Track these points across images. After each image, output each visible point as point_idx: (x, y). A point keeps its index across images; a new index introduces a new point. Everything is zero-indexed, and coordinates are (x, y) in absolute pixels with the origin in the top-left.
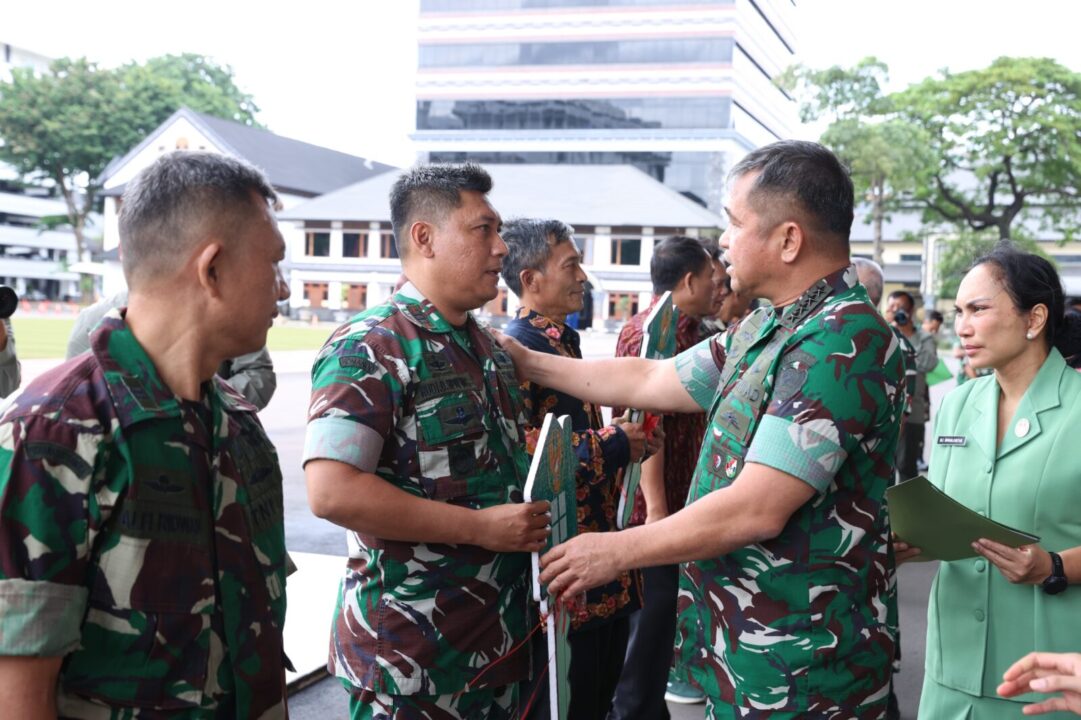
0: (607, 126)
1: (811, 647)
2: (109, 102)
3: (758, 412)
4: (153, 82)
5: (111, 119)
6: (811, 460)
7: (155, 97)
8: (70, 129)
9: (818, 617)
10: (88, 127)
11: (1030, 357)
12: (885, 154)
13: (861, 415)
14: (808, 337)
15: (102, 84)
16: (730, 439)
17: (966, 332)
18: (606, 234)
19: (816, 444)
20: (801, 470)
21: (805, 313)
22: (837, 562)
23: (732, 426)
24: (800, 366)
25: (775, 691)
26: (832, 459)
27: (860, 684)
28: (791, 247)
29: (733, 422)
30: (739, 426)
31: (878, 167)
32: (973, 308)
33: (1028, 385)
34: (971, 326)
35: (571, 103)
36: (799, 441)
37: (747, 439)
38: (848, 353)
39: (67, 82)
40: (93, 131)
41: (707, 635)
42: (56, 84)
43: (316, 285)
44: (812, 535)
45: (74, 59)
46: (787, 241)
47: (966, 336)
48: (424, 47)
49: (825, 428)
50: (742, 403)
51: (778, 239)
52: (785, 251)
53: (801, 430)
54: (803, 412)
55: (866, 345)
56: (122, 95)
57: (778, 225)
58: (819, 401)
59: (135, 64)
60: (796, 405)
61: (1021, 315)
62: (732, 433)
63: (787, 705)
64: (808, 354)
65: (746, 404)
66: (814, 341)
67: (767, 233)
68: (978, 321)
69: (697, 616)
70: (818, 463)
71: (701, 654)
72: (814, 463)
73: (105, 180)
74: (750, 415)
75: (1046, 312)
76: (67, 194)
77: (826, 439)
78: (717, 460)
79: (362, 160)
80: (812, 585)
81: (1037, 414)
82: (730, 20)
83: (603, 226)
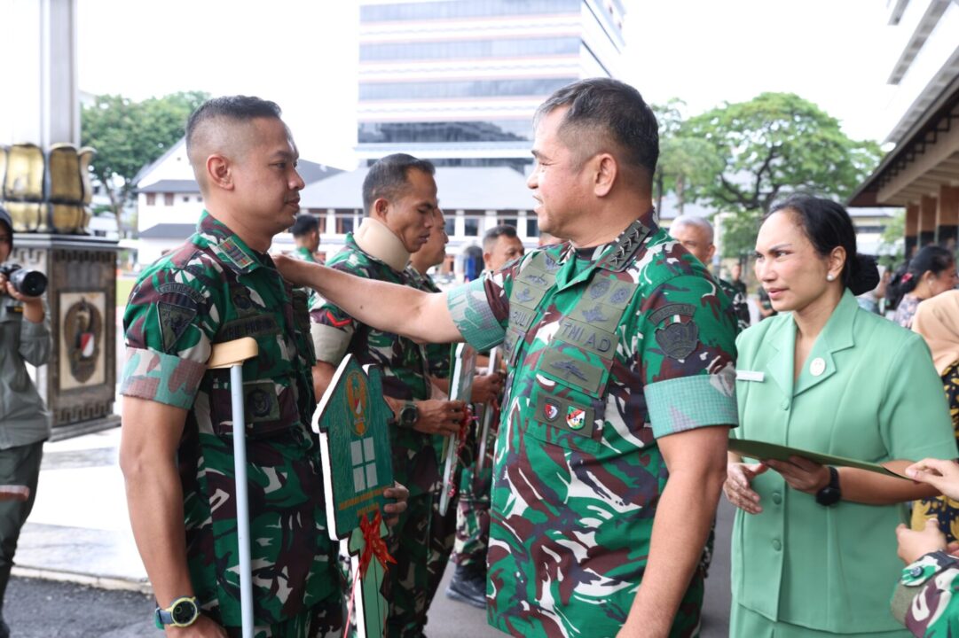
0: (492, 140)
2: (138, 126)
4: (168, 110)
5: (140, 138)
7: (170, 121)
8: (112, 146)
10: (124, 144)
11: (829, 299)
12: (686, 161)
15: (135, 113)
16: (571, 390)
17: (770, 276)
18: (493, 215)
21: (629, 255)
23: (573, 377)
28: (604, 180)
29: (574, 373)
30: (585, 377)
31: (681, 170)
32: (775, 253)
33: (823, 326)
34: (773, 271)
35: (465, 124)
39: (108, 112)
40: (128, 147)
42: (100, 113)
45: (113, 95)
46: (599, 175)
47: (769, 281)
48: (362, 84)
50: (584, 353)
51: (590, 173)
52: (597, 185)
56: (147, 122)
57: (590, 158)
59: (154, 99)
61: (821, 258)
62: (575, 384)
65: (591, 354)
67: (580, 167)
68: (781, 266)
69: (515, 568)
71: (522, 606)
73: (138, 181)
74: (600, 366)
75: (844, 253)
76: (109, 191)
79: (319, 165)
81: (833, 353)
82: (577, 65)
83: (492, 210)
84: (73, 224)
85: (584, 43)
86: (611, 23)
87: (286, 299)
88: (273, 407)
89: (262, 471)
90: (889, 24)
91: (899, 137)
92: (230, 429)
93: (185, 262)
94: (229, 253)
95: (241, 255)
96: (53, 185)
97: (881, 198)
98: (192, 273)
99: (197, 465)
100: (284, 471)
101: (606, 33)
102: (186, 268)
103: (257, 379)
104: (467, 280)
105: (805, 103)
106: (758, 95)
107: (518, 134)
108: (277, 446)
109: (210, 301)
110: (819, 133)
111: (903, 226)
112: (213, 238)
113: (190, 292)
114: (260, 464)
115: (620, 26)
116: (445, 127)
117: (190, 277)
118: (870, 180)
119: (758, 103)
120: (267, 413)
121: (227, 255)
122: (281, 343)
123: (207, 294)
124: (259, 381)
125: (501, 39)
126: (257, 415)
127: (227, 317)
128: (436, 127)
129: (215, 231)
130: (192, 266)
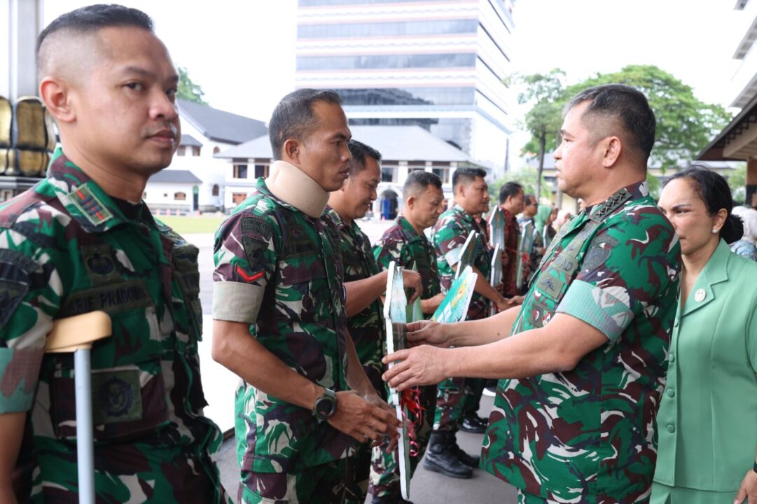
0: (404, 104)
1: (598, 458)
3: (570, 278)
6: (607, 316)
9: (604, 435)
13: (647, 287)
14: (614, 226)
16: (547, 298)
18: (405, 165)
19: (612, 305)
20: (599, 323)
21: (610, 211)
22: (621, 394)
23: (549, 289)
24: (605, 246)
25: (572, 491)
26: (623, 318)
27: (634, 486)
28: (610, 156)
29: (550, 286)
30: (554, 289)
32: (677, 211)
33: (704, 265)
35: (383, 90)
36: (600, 301)
37: (560, 297)
38: (643, 240)
41: (516, 443)
43: (240, 195)
44: (603, 374)
46: (608, 151)
48: (299, 57)
49: (620, 293)
50: (558, 271)
51: (602, 149)
52: (605, 159)
53: (601, 294)
54: (604, 280)
55: (657, 236)
57: (602, 139)
58: (618, 272)
60: (600, 274)
61: (710, 216)
62: (549, 293)
63: (580, 501)
64: (613, 238)
65: (561, 273)
66: (618, 229)
67: (594, 144)
68: (681, 221)
69: (507, 428)
70: (612, 319)
71: (509, 456)
72: (609, 318)
74: (563, 280)
75: (726, 214)
77: (620, 302)
78: (536, 314)
80: (603, 411)
81: (711, 285)
82: (474, 43)
83: (404, 161)
84: (37, 168)
85: (481, 24)
86: (503, 9)
87: (163, 259)
88: (134, 402)
89: (119, 481)
90: (735, 9)
91: (745, 102)
92: (73, 431)
93: (15, 217)
94: (82, 205)
95: (97, 207)
96: (19, 133)
97: (727, 154)
98: (22, 232)
99: (31, 477)
100: (151, 479)
101: (499, 17)
102: (15, 227)
103: (115, 366)
104: (383, 218)
105: (663, 73)
106: (625, 67)
107: (426, 99)
108: (142, 447)
109: (47, 269)
110: (674, 99)
111: (745, 177)
112: (63, 185)
113: (17, 259)
114: (116, 472)
115: (510, 11)
116: (366, 93)
117: (18, 239)
118: (719, 138)
119: (624, 74)
120: (125, 411)
121: (79, 207)
122: (151, 319)
123: (45, 258)
124: (117, 369)
125: (413, 21)
126: (110, 414)
127: (76, 285)
128: (359, 93)
129: (67, 175)
130: (23, 223)
